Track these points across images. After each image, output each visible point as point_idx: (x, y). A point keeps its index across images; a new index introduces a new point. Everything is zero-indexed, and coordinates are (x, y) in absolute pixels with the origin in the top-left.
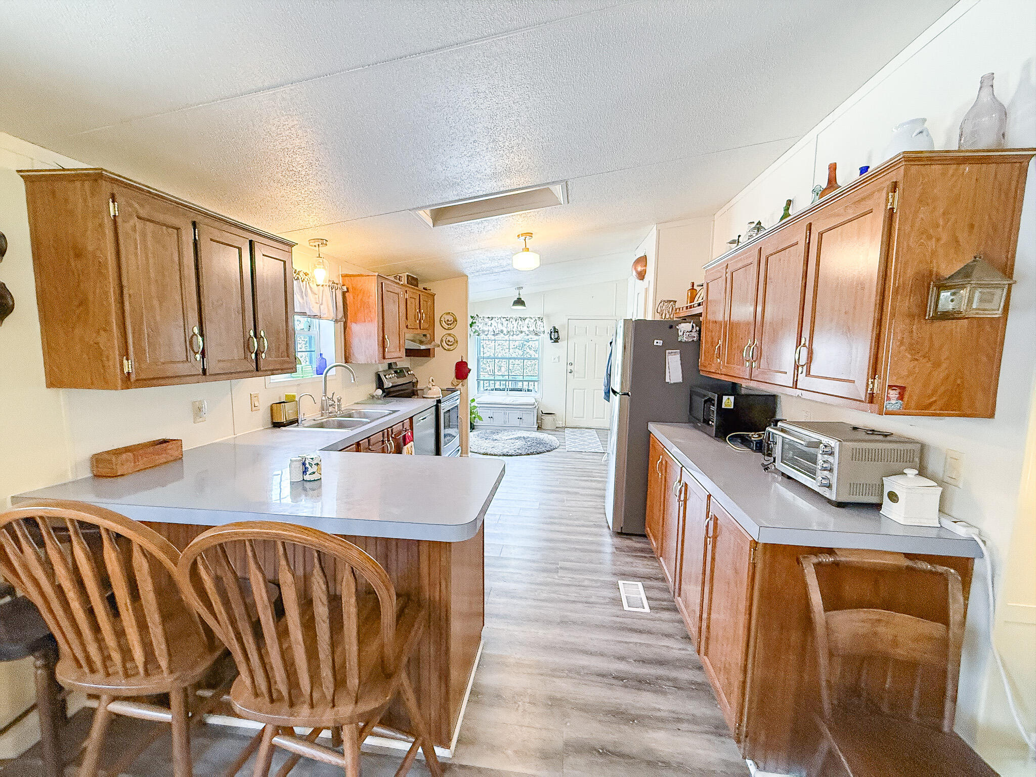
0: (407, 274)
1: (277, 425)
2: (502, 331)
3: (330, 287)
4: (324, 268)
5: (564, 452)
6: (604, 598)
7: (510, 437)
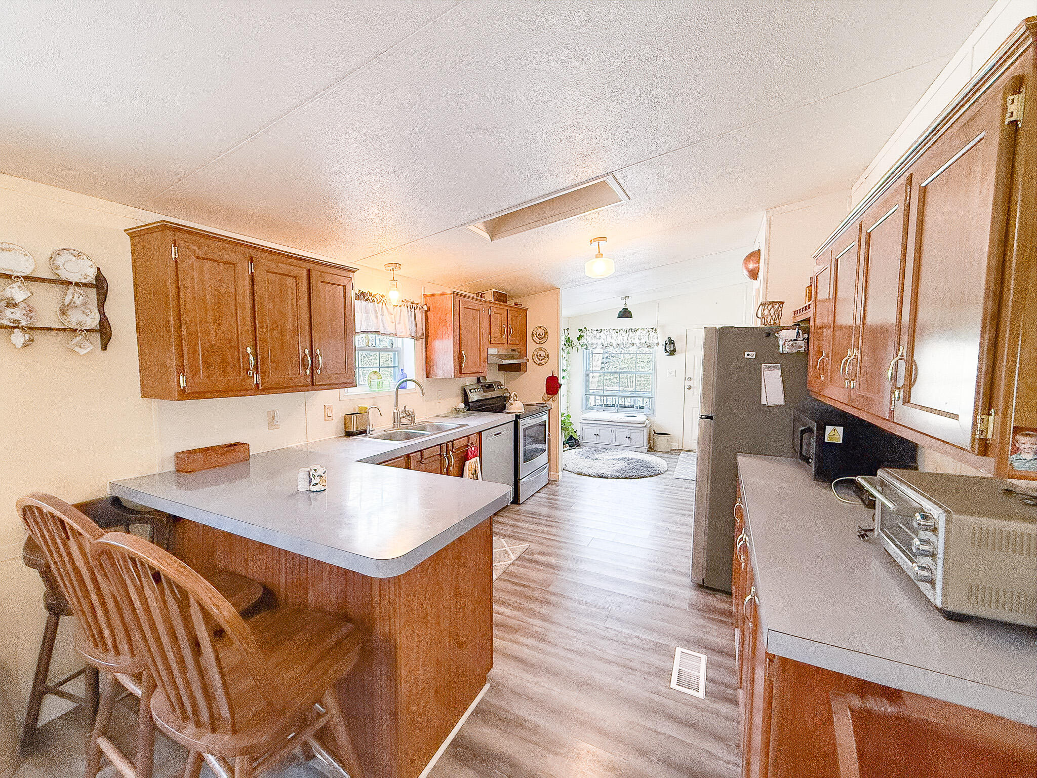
0: (494, 290)
1: (349, 434)
2: (611, 344)
3: (409, 307)
4: (397, 290)
5: (669, 479)
6: (649, 665)
7: (613, 458)
